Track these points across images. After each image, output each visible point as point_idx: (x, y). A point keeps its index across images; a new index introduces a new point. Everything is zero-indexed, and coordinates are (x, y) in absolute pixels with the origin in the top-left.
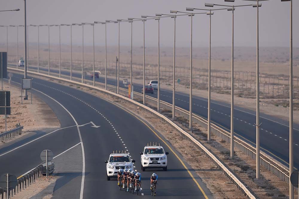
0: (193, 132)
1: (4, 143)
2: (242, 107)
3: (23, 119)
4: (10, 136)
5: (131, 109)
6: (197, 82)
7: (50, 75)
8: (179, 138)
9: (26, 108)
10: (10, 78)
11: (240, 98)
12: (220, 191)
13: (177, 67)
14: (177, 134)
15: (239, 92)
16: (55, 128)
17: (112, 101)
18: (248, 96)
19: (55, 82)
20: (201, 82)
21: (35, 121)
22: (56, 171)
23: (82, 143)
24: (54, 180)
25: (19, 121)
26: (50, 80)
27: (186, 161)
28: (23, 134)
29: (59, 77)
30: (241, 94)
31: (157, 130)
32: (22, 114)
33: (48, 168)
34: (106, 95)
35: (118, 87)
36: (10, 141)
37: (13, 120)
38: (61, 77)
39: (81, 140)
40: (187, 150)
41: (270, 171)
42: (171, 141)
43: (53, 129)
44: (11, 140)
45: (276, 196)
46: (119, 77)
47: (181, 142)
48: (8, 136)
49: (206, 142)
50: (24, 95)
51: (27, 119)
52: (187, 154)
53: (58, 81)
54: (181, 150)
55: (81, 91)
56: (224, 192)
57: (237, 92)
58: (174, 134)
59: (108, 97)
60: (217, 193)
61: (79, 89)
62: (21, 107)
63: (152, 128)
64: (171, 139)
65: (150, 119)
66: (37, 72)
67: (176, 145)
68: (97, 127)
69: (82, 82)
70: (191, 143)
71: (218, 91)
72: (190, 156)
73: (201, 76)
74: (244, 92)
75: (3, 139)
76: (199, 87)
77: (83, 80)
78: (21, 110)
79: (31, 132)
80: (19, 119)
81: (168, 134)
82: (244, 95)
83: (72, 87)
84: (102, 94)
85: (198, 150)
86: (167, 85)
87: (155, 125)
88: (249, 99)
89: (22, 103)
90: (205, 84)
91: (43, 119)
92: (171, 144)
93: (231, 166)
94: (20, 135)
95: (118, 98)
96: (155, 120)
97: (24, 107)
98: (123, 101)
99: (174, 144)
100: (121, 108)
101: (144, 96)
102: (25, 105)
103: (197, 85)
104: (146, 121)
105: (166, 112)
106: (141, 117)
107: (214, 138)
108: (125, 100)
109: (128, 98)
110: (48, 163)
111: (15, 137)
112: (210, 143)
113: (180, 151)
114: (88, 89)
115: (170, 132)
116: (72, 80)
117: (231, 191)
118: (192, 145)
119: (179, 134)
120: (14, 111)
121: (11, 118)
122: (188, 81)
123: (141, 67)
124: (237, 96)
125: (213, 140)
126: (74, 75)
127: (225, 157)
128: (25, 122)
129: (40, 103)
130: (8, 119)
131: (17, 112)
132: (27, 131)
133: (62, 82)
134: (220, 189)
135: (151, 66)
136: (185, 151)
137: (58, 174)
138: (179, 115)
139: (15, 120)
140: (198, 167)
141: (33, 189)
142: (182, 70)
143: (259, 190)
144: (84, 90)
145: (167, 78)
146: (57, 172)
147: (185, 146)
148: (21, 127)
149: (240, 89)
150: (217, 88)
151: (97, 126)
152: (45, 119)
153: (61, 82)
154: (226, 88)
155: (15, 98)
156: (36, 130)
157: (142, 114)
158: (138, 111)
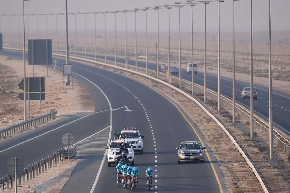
0: (221, 115)
1: (37, 127)
2: (276, 89)
3: (61, 104)
4: (43, 121)
5: (167, 93)
6: (239, 66)
7: (97, 61)
8: (206, 120)
9: (66, 93)
10: (56, 64)
11: (277, 81)
12: (232, 172)
13: (222, 51)
14: (205, 117)
15: (278, 75)
16: (89, 112)
17: (151, 86)
18: (285, 79)
19: (101, 67)
20: (243, 66)
21: (71, 106)
22: (78, 154)
23: (111, 127)
24: (74, 163)
25: (57, 106)
26: (96, 66)
27: (206, 143)
28: (57, 119)
29: (105, 63)
30: (279, 77)
31: (186, 113)
32: (61, 99)
33: (70, 151)
34: (147, 79)
35: (158, 71)
36: (42, 126)
37: (51, 105)
38: (107, 63)
39: (111, 124)
40: (211, 132)
41: (285, 151)
42: (197, 124)
43: (87, 114)
44: (44, 125)
45: (285, 175)
46: (158, 61)
47: (207, 124)
48: (41, 121)
49: (231, 124)
50: (66, 80)
51: (65, 104)
52: (210, 136)
53: (104, 67)
54: (205, 132)
55: (124, 77)
56: (235, 173)
57: (275, 75)
58: (203, 117)
59: (147, 81)
60: (228, 173)
61: (121, 74)
62: (62, 92)
63: (183, 111)
64: (198, 122)
65: (183, 103)
66: (84, 58)
67: (201, 128)
68: (130, 111)
69: (126, 67)
70: (216, 126)
71: (257, 74)
72: (212, 137)
73: (244, 60)
74: (282, 75)
75: (36, 124)
76: (240, 70)
77: (127, 65)
78: (61, 96)
79: (65, 117)
80: (57, 104)
81: (196, 117)
82: (282, 77)
83: (115, 72)
84: (142, 79)
85: (221, 132)
86: (209, 70)
87: (187, 108)
88: (286, 82)
89: (63, 89)
90: (246, 68)
91: (80, 103)
92: (197, 127)
93: (250, 147)
94: (53, 120)
95: (157, 82)
96: (188, 103)
97: (64, 92)
98: (161, 85)
99: (199, 127)
100: (158, 92)
101: (180, 80)
102: (66, 90)
103: (239, 69)
104: (179, 105)
105: (200, 95)
106: (175, 101)
107: (240, 120)
108: (163, 84)
109: (166, 83)
110: (70, 146)
111: (48, 121)
112: (235, 125)
113: (203, 133)
114: (131, 74)
115: (199, 115)
116: (116, 65)
117: (243, 171)
118: (217, 128)
119: (207, 117)
120: (54, 97)
121: (50, 104)
122: (231, 65)
123: (188, 52)
124: (275, 78)
125: (240, 122)
126: (119, 60)
127: (246, 138)
128: (62, 106)
129: (81, 88)
130: (47, 104)
131: (56, 98)
132: (62, 116)
133: (108, 68)
134: (233, 170)
135: (197, 51)
136: (208, 133)
137: (80, 157)
138: (212, 98)
139: (54, 105)
140: (217, 148)
141: (53, 171)
142: (227, 54)
143: (270, 170)
144: (127, 75)
145: (211, 62)
146: (80, 155)
147: (209, 128)
148: (55, 112)
149: (279, 72)
150: (257, 72)
151: (130, 109)
152: (82, 103)
153: (106, 67)
154: (266, 71)
155: (58, 84)
156: (70, 114)
157: (177, 98)
158: (174, 94)
